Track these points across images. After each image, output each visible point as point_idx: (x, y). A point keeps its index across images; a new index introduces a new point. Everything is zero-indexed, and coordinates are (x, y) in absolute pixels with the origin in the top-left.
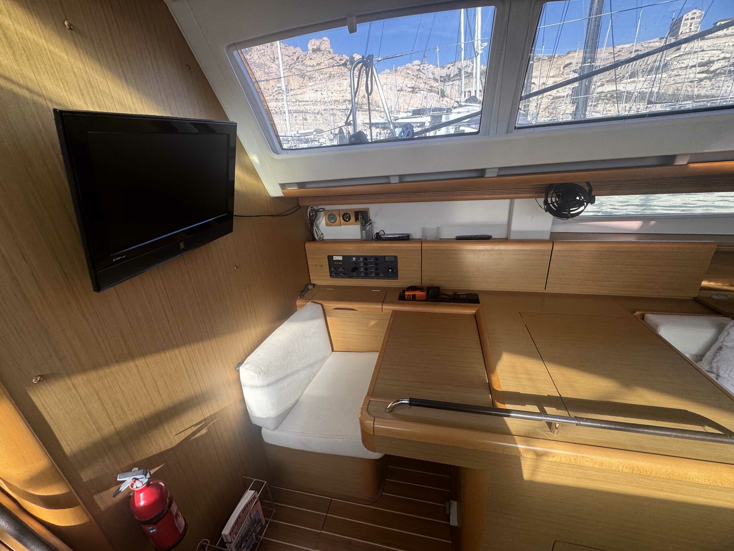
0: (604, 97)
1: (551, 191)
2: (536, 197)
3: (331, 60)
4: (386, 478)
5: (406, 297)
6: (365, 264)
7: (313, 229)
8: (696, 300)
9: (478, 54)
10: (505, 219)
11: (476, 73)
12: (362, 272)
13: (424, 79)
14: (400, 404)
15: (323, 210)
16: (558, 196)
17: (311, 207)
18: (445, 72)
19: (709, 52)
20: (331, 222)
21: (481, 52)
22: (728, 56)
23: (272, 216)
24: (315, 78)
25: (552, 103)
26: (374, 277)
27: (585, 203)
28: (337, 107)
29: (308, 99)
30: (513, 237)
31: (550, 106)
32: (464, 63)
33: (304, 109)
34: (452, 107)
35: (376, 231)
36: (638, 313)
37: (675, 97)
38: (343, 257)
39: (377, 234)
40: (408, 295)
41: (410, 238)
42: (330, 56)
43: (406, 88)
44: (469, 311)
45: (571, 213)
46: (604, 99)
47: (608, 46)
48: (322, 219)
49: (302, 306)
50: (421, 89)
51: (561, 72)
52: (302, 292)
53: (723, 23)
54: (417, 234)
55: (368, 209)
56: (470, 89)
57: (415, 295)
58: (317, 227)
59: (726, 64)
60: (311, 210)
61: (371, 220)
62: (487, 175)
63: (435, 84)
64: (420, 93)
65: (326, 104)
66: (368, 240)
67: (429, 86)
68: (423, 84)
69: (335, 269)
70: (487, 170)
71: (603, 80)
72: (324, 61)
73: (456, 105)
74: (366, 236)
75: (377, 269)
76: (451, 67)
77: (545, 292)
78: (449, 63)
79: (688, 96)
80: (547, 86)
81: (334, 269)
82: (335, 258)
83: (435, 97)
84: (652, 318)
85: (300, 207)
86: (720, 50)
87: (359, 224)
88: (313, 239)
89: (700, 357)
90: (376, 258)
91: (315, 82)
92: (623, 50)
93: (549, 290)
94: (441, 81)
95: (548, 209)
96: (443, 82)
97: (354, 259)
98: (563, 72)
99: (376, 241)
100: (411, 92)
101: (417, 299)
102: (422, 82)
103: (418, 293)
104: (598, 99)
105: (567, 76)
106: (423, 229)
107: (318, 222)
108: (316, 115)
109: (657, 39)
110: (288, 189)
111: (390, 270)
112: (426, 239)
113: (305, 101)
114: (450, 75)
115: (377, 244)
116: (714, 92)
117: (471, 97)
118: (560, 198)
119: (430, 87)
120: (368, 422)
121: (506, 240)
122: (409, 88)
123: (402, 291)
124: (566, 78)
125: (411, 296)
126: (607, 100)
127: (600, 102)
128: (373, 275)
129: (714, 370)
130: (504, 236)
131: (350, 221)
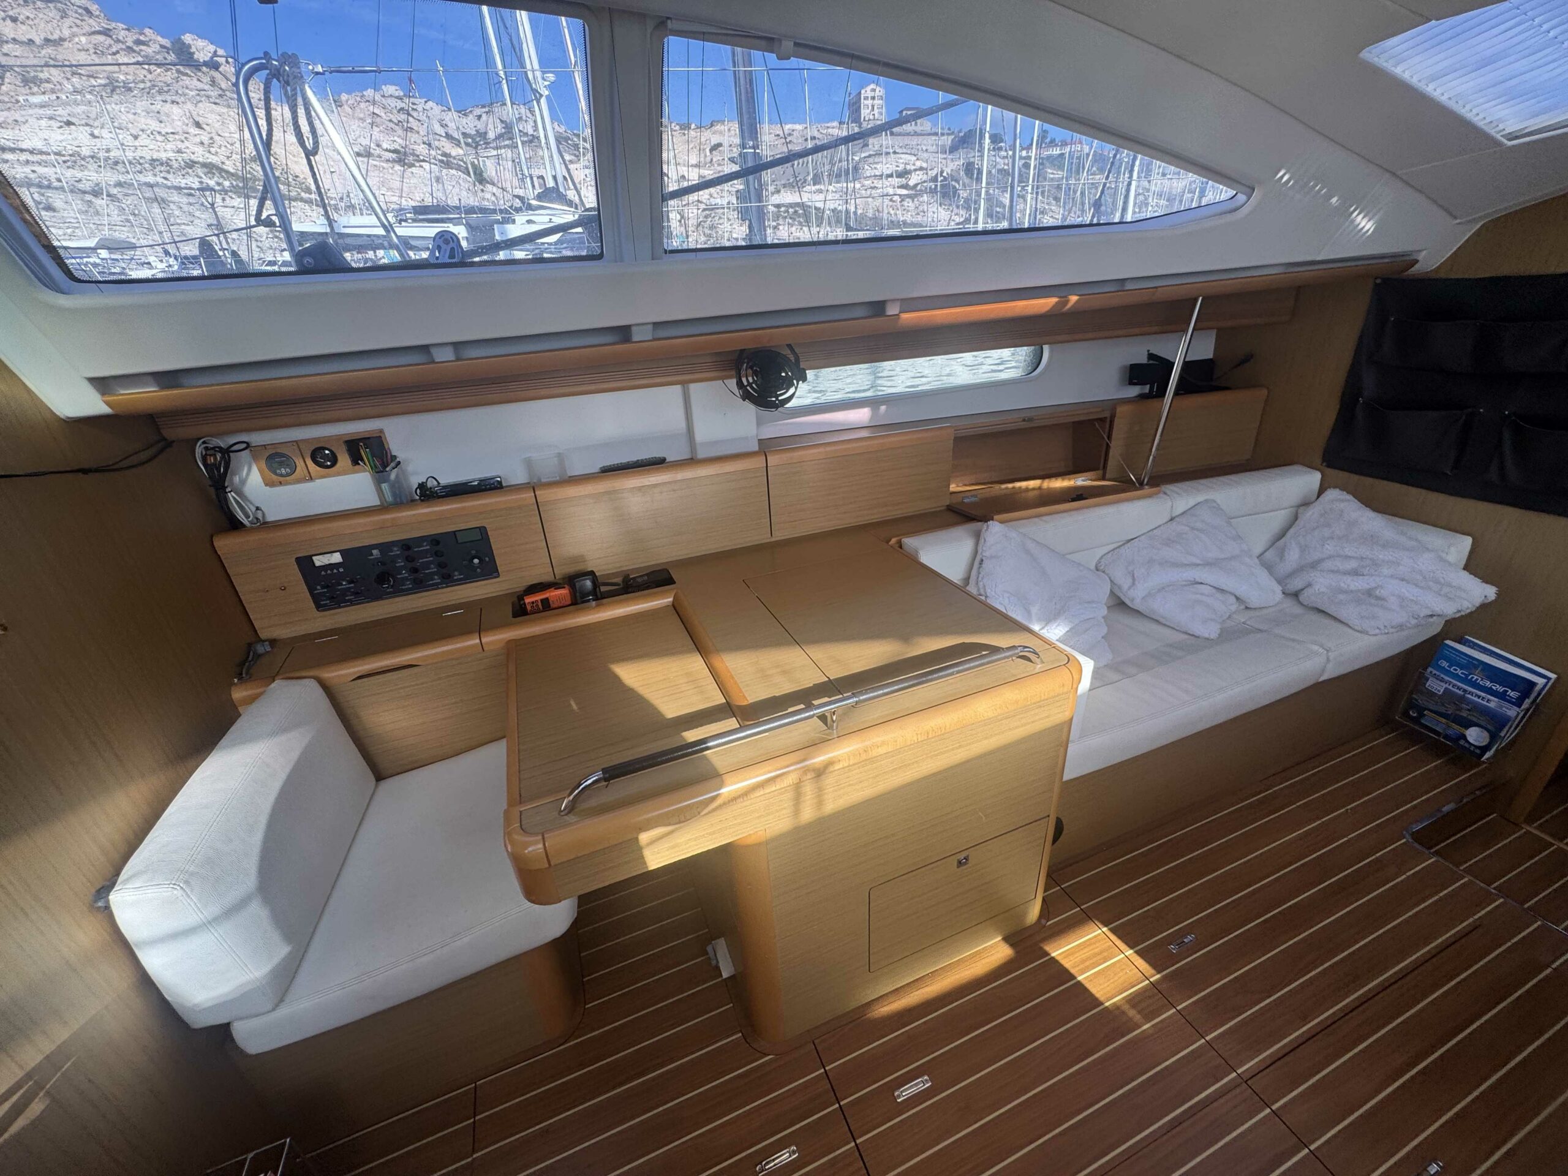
0: (785, 212)
1: (742, 366)
2: (723, 378)
3: (101, 38)
4: (583, 977)
5: (529, 608)
6: (409, 559)
7: (226, 500)
8: (950, 509)
9: (541, 96)
10: (683, 425)
11: (546, 137)
12: (406, 579)
13: (422, 133)
14: (583, 789)
15: (244, 446)
16: (755, 373)
17: (204, 442)
18: (471, 125)
19: (903, 156)
20: (282, 475)
21: (547, 93)
22: (924, 165)
23: (85, 471)
24: (48, 81)
25: (706, 217)
26: (441, 583)
27: (795, 382)
28: (165, 178)
29: (39, 145)
30: (701, 454)
31: (705, 222)
32: (509, 112)
33: (32, 176)
34: (511, 207)
35: (415, 481)
36: (894, 541)
37: (876, 221)
38: (343, 553)
39: (422, 486)
40: (533, 603)
41: (504, 484)
42: (94, 24)
43: (378, 151)
44: (661, 601)
45: (780, 398)
46: (786, 217)
47: (771, 122)
48: (249, 470)
49: (252, 700)
50: (422, 158)
51: (708, 159)
52: (242, 664)
53: (909, 113)
54: (516, 475)
55: (381, 431)
56: (542, 172)
57: (547, 599)
58: (240, 493)
59: (925, 178)
60: (206, 449)
61: (395, 457)
62: (635, 338)
63: (455, 151)
64: (421, 166)
65: (120, 167)
66: (402, 503)
67: (440, 152)
68: (423, 146)
69: (327, 587)
70: (634, 329)
71: (778, 183)
72: (74, 35)
73: (518, 203)
74: (394, 495)
75: (441, 565)
76: (484, 117)
77: (773, 539)
78: (477, 106)
79: (892, 222)
80: (690, 184)
81: (323, 587)
82: (319, 561)
83: (461, 182)
84: (910, 542)
85: (169, 444)
86: (915, 155)
87: (365, 471)
88: (234, 525)
89: (967, 580)
90: (435, 540)
91: (54, 97)
92: (794, 133)
93: (779, 536)
94: (467, 144)
95: (746, 396)
96: (471, 146)
97: (375, 552)
98: (712, 160)
99: (422, 501)
100: (394, 161)
101: (553, 606)
102: (419, 141)
103: (553, 594)
104: (777, 217)
105: (719, 168)
106: (529, 463)
107: (237, 479)
108: (88, 197)
109: (835, 124)
110: (122, 392)
111: (476, 561)
112: (540, 480)
113: (31, 152)
114: (486, 133)
115: (429, 507)
116: (920, 218)
117: (547, 189)
118: (760, 376)
119: (442, 155)
120: (530, 849)
121: (692, 461)
122: (387, 150)
123: (515, 599)
124: (719, 172)
125: (540, 604)
126: (791, 218)
127: (781, 221)
128: (436, 578)
129: (983, 593)
130: (687, 456)
131: (338, 465)
